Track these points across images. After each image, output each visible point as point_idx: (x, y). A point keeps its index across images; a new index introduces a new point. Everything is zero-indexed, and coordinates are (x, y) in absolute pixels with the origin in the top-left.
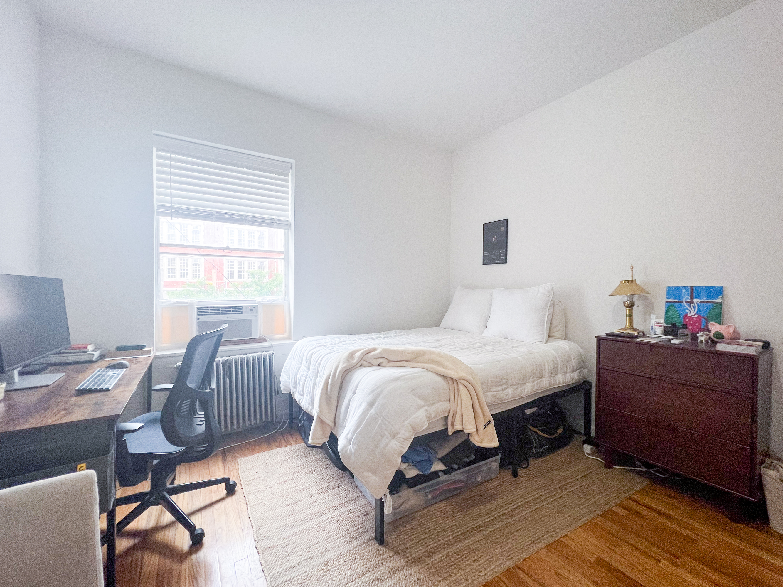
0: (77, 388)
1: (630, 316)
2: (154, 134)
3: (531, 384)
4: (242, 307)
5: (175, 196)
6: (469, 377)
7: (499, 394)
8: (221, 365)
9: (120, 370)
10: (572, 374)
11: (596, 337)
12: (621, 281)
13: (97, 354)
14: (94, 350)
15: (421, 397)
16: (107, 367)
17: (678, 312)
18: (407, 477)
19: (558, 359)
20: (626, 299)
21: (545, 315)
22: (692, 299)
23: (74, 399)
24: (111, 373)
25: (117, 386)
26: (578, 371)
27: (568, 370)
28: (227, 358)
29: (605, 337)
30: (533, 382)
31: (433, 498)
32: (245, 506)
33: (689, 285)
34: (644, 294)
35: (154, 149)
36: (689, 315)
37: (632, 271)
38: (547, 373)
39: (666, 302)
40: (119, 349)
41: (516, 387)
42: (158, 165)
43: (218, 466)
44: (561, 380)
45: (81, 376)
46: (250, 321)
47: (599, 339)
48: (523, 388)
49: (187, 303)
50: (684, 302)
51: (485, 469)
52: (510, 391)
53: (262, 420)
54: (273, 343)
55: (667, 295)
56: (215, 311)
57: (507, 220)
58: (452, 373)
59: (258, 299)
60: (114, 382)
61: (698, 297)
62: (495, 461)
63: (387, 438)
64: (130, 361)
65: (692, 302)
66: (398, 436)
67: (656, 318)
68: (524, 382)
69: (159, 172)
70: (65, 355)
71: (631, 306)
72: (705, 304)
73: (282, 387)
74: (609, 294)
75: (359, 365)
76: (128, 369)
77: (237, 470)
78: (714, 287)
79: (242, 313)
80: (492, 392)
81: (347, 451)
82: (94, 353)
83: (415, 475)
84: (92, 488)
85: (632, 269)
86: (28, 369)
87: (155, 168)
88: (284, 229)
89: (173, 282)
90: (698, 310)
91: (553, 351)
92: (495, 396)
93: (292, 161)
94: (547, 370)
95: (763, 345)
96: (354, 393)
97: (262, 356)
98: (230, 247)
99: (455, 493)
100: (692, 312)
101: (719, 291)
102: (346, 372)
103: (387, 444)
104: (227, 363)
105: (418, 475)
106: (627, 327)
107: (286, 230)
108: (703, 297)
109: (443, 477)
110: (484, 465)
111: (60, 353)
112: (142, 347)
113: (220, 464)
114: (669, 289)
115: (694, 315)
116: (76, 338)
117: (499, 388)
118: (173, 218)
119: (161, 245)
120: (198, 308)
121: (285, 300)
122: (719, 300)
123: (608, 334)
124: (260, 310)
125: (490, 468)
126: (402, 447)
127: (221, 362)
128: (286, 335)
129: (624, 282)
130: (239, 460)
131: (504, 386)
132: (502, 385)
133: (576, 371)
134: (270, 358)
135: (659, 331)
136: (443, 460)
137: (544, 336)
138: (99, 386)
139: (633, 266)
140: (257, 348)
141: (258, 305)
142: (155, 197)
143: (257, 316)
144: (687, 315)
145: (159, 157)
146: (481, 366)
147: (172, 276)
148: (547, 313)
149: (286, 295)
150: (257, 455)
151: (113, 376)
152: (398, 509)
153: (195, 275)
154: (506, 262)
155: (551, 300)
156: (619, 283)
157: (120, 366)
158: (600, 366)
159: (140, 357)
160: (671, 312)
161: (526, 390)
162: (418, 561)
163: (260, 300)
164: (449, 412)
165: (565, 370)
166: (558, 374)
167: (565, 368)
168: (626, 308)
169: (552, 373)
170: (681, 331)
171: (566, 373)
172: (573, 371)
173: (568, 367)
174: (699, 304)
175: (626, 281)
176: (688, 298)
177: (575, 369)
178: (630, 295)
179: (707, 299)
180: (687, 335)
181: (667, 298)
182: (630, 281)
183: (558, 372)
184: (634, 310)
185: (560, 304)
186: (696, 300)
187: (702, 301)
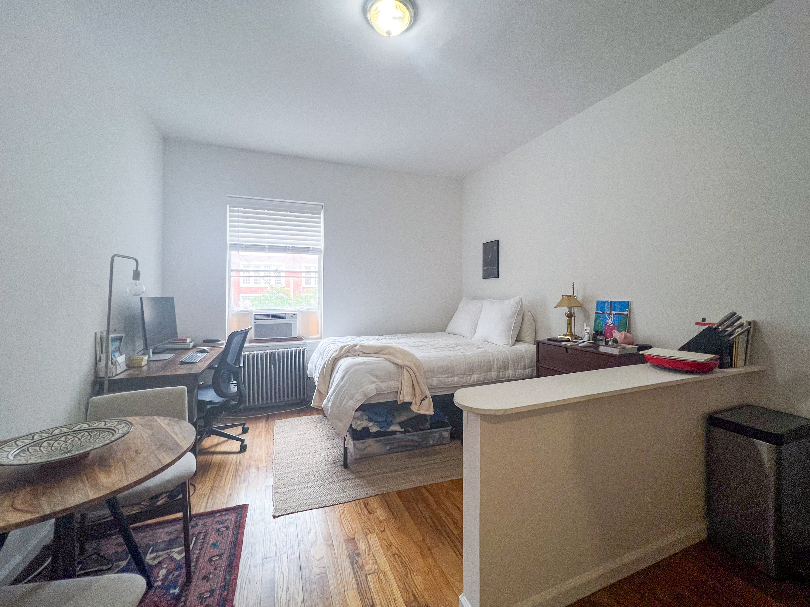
0: (181, 360)
1: (570, 324)
2: (228, 197)
3: (478, 376)
4: (285, 314)
5: (241, 237)
6: (411, 365)
7: (444, 380)
8: (268, 355)
9: (203, 354)
10: (522, 371)
11: (537, 341)
12: (563, 296)
13: (192, 344)
14: (191, 342)
15: (376, 376)
16: (196, 352)
17: (602, 322)
18: (371, 431)
19: (509, 358)
20: (566, 310)
21: (512, 322)
22: (611, 312)
23: (179, 366)
24: (199, 355)
25: (200, 361)
26: (530, 369)
27: (519, 367)
28: (272, 351)
29: (546, 341)
30: (480, 374)
31: (390, 449)
32: (273, 444)
33: (609, 300)
34: (581, 306)
35: (228, 206)
36: (608, 324)
37: (573, 287)
38: (495, 368)
39: (596, 313)
40: (205, 341)
41: (462, 376)
42: (230, 216)
43: (263, 424)
44: (511, 375)
45: (182, 356)
46: (291, 324)
47: (539, 343)
48: (469, 377)
49: (248, 311)
50: (606, 313)
51: (437, 435)
52: (456, 379)
53: (297, 397)
54: (307, 341)
55: (596, 308)
56: (266, 317)
57: (498, 241)
58: (399, 362)
59: (298, 308)
60: (199, 359)
61: (614, 310)
62: (446, 431)
63: (347, 399)
64: (210, 349)
65: (610, 314)
66: (354, 398)
67: (588, 326)
68: (471, 373)
69: (230, 221)
70: (175, 344)
71: (570, 316)
72: (618, 316)
73: (308, 373)
74: (554, 306)
75: (346, 355)
76: (209, 353)
77: (274, 426)
78: (624, 302)
79: (285, 318)
80: (437, 378)
81: (327, 407)
82: (190, 343)
83: (376, 431)
84: (185, 393)
85: (573, 285)
86: (156, 351)
87: (228, 218)
88: (318, 255)
89: (258, 288)
90: (614, 321)
91: (507, 352)
92: (441, 381)
93: (323, 204)
94: (495, 366)
96: (337, 373)
97: (297, 351)
98: (278, 270)
99: (409, 448)
100: (610, 322)
101: (625, 305)
102: (336, 360)
103: (347, 402)
104: (273, 355)
105: (378, 431)
106: (567, 333)
107: (320, 256)
108: (617, 310)
109: (398, 435)
110: (436, 432)
111: (171, 343)
112: (219, 341)
113: (264, 423)
114: (598, 302)
115: (611, 325)
116: (180, 335)
117: (445, 376)
118: (239, 252)
119: (232, 270)
120: (255, 315)
121: (318, 309)
122: (626, 313)
123: (549, 340)
124: (299, 318)
125: (441, 436)
126: (355, 405)
127: (268, 353)
128: (318, 336)
130: (276, 421)
131: (450, 375)
132: (447, 374)
133: (529, 368)
134: (303, 352)
135: (587, 337)
136: (401, 424)
137: (509, 340)
138: (191, 360)
139: (574, 283)
140: (295, 345)
141: (297, 312)
142: (228, 238)
143: (296, 321)
144: (606, 324)
145: (231, 211)
146: (432, 359)
147: (257, 283)
149: (319, 305)
150: (288, 419)
151: (199, 356)
152: (362, 451)
153: (277, 282)
154: (498, 277)
155: (518, 310)
156: (561, 297)
157: (204, 351)
158: (539, 364)
159: (216, 348)
160: (598, 322)
161: (472, 379)
162: (362, 477)
163: (299, 309)
164: (398, 389)
165: (516, 368)
166: (508, 370)
167: (516, 366)
168: (566, 317)
169: (500, 369)
170: (599, 337)
171: (517, 369)
172: (525, 368)
173: (519, 365)
174: (615, 315)
175: (568, 296)
176: (608, 310)
177: (527, 367)
178: (570, 308)
179: (619, 312)
180: (602, 340)
181: (596, 310)
182: (570, 296)
183: (508, 368)
184: (573, 320)
185: (530, 314)
186: (613, 312)
187: (616, 312)
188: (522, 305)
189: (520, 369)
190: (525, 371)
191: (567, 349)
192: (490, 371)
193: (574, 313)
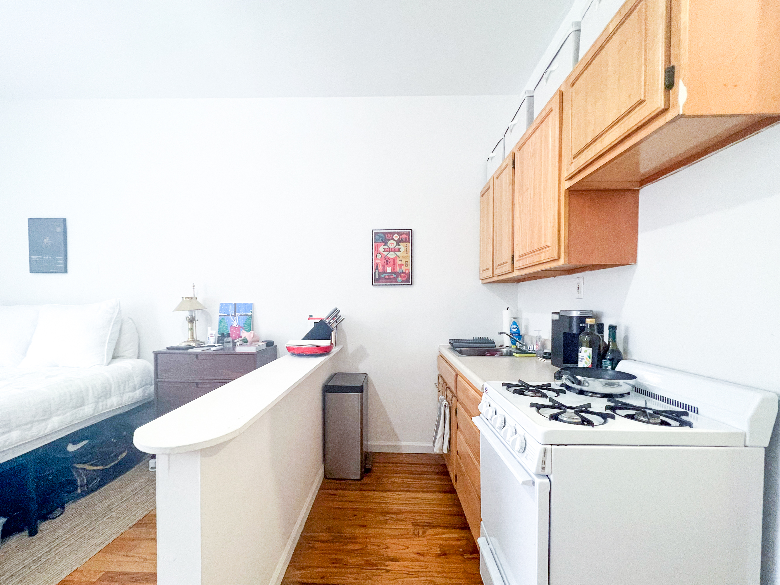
1: (192, 329)
10: (131, 394)
11: (153, 352)
17: (227, 324)
20: (187, 314)
21: (107, 334)
22: (235, 312)
26: (141, 390)
27: (127, 390)
29: (165, 351)
30: (65, 413)
33: (234, 302)
34: (203, 310)
36: (233, 326)
37: (194, 289)
38: (90, 399)
39: (220, 316)
47: (156, 355)
50: (231, 315)
55: (220, 310)
57: (65, 220)
61: (239, 311)
65: (235, 315)
67: (211, 330)
71: (192, 320)
72: (242, 317)
74: (173, 310)
78: (248, 303)
85: (194, 287)
90: (239, 321)
94: (91, 396)
95: (267, 344)
100: (235, 323)
101: (249, 307)
106: (189, 340)
108: (241, 311)
114: (222, 304)
115: (237, 326)
122: (250, 314)
123: (169, 349)
129: (184, 299)
133: (139, 388)
135: (212, 340)
139: (195, 284)
144: (231, 326)
148: (110, 332)
154: (66, 272)
156: (181, 299)
158: (158, 380)
160: (223, 324)
165: (122, 391)
166: (110, 397)
167: (122, 389)
168: (188, 322)
169: (99, 398)
170: (226, 339)
171: (123, 393)
172: (134, 389)
173: (127, 387)
174: (239, 317)
175: (189, 298)
176: (233, 312)
177: (137, 387)
178: (191, 311)
179: (243, 313)
180: (229, 342)
181: (220, 313)
182: (192, 297)
183: (110, 395)
184: (194, 324)
185: (131, 321)
186: (237, 314)
187: (241, 314)
188: (120, 311)
189: (129, 392)
190: (135, 393)
191: (197, 355)
192: (82, 404)
193: (195, 317)
